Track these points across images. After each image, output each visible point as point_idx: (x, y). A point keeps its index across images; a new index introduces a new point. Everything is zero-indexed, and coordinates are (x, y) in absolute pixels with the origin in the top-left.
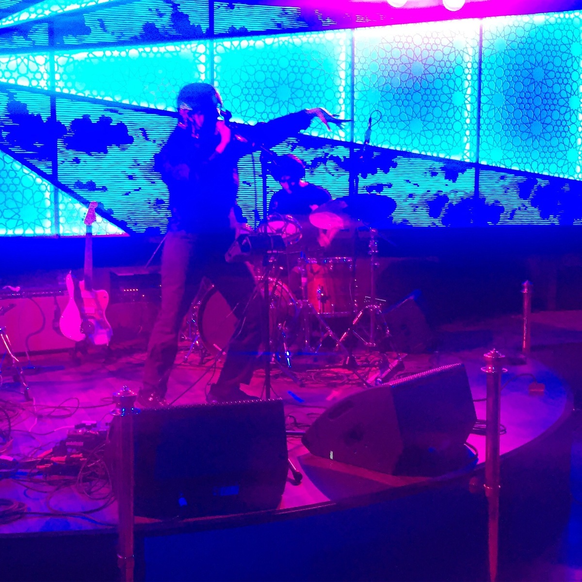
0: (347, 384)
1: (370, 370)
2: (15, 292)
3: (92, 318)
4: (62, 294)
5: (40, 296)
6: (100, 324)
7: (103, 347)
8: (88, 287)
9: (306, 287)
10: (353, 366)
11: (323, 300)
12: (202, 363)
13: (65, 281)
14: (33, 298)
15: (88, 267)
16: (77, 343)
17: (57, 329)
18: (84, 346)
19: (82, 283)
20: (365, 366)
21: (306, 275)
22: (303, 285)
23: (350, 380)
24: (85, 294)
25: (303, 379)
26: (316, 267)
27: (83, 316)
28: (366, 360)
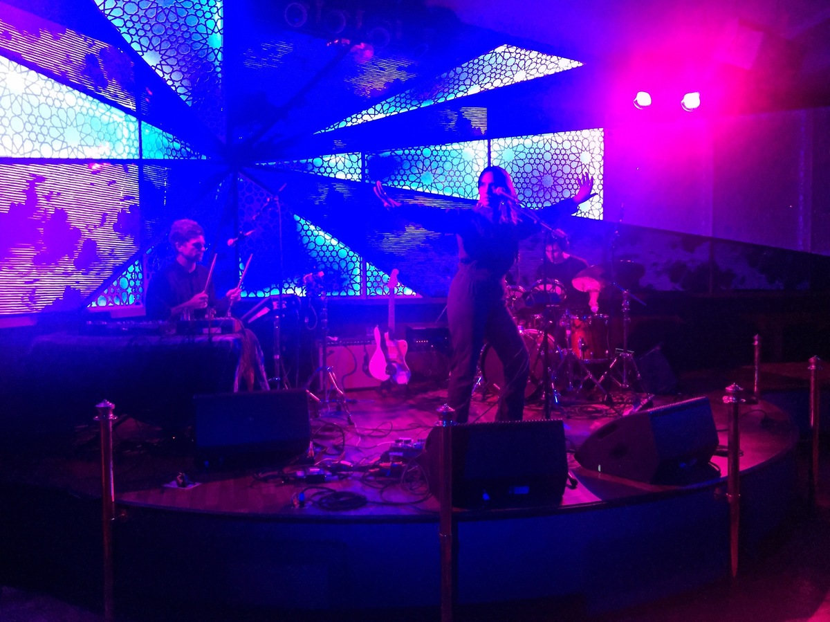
0: (606, 416)
1: (624, 407)
2: (334, 341)
3: (395, 362)
4: (370, 343)
5: (353, 344)
6: (402, 367)
8: (392, 338)
9: (570, 339)
10: (609, 402)
11: (584, 349)
12: (484, 400)
13: (373, 333)
14: (348, 346)
15: (391, 322)
16: (383, 383)
17: (367, 372)
18: (388, 385)
19: (387, 334)
20: (620, 403)
21: (570, 329)
22: (568, 336)
23: (607, 414)
24: (389, 343)
26: (578, 323)
27: (388, 360)
28: (622, 399)
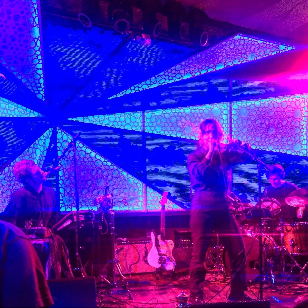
2: (124, 241)
3: (165, 255)
4: (149, 242)
5: (137, 243)
6: (169, 259)
7: (171, 271)
8: (163, 239)
9: (283, 239)
11: (293, 246)
12: (225, 281)
13: (150, 235)
14: (133, 245)
15: (162, 229)
16: (157, 269)
17: (146, 262)
18: (160, 271)
19: (159, 237)
21: (283, 232)
24: (161, 242)
25: (281, 290)
26: (289, 228)
27: (160, 254)
